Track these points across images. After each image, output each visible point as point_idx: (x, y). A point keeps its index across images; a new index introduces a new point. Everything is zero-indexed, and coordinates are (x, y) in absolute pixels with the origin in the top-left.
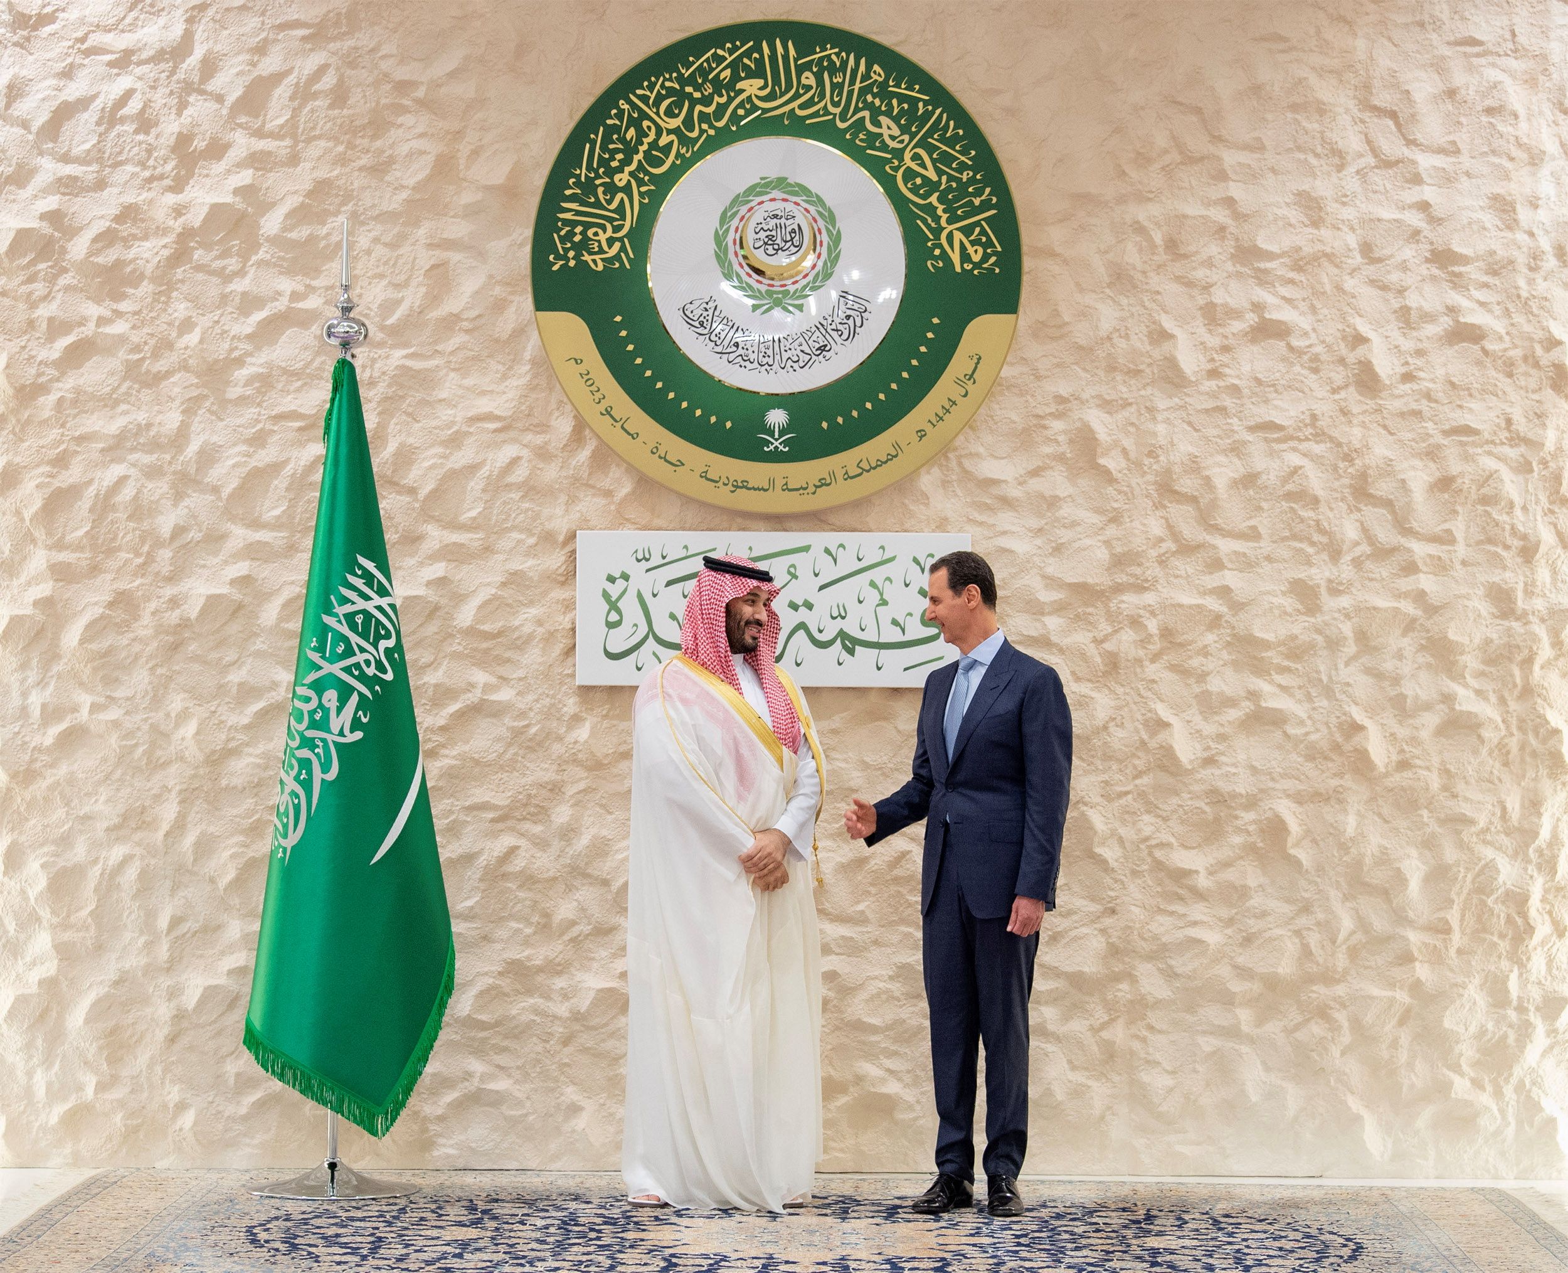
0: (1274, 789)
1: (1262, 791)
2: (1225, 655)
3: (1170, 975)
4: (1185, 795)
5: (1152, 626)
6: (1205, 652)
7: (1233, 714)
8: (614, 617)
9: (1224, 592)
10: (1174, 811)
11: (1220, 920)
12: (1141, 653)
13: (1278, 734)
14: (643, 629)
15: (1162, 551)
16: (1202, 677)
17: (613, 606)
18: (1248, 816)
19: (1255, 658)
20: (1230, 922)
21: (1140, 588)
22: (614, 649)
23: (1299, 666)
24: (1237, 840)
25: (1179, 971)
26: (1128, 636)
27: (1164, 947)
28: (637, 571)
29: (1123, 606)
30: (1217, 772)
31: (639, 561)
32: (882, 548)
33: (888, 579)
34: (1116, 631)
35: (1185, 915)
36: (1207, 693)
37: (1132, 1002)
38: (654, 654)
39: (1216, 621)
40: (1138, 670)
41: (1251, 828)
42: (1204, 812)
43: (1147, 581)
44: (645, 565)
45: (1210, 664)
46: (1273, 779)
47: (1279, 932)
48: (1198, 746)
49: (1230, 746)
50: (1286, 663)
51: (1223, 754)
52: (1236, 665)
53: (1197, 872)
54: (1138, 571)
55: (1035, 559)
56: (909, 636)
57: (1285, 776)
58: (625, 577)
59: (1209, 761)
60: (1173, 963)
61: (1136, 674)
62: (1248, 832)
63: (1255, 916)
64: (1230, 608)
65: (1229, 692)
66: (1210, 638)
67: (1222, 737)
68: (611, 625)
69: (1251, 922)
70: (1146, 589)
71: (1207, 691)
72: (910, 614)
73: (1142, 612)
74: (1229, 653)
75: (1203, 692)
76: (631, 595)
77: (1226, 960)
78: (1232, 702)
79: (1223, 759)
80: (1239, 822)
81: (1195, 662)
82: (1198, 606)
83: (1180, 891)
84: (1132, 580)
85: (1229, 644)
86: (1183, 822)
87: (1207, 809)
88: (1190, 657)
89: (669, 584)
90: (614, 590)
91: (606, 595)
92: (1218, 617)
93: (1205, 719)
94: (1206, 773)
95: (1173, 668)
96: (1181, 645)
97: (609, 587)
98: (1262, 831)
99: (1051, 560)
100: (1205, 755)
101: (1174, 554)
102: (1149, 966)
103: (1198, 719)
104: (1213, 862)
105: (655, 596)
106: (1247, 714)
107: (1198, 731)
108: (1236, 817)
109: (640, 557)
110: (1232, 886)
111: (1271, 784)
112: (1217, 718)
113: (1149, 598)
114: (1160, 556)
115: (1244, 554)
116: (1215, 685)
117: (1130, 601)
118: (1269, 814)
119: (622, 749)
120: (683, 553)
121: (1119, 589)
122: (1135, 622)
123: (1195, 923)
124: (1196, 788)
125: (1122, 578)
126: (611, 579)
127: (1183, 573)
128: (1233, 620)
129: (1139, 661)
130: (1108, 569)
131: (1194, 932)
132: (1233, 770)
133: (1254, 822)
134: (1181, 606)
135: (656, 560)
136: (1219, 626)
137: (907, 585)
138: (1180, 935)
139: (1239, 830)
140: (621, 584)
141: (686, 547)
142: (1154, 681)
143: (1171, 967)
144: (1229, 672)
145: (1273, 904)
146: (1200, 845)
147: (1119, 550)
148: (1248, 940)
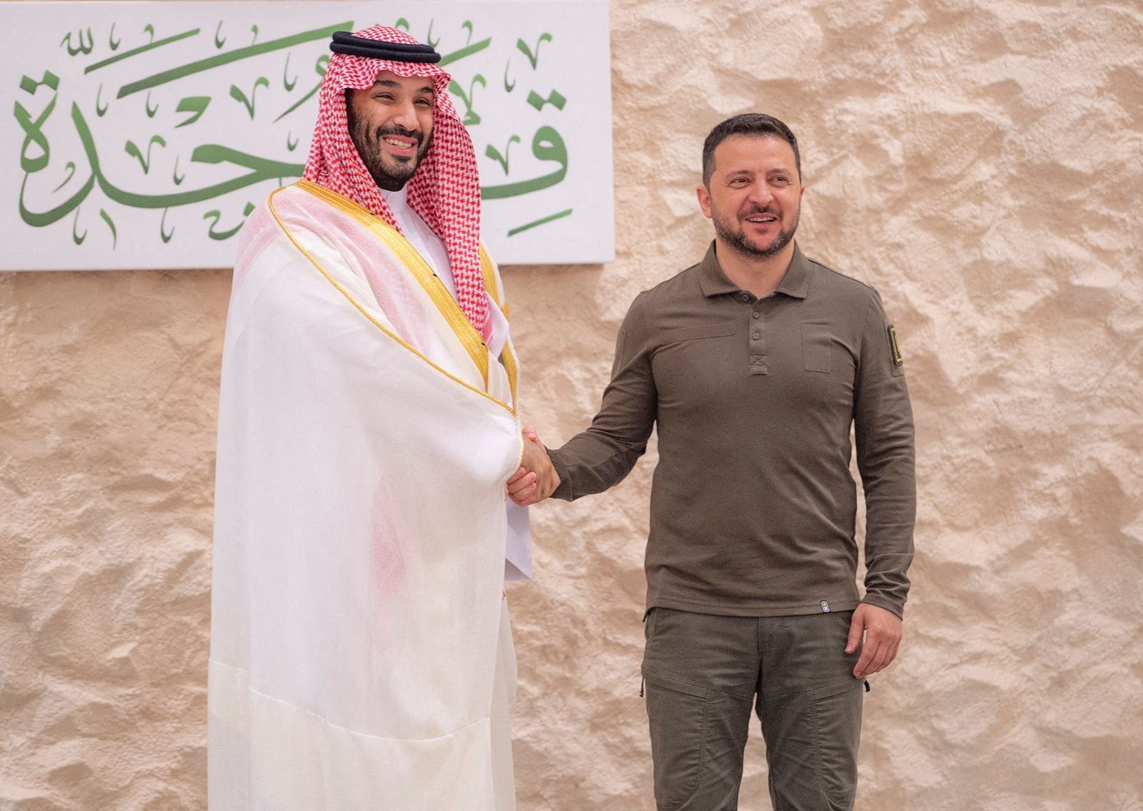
0: (1093, 426)
1: (1074, 428)
2: (1009, 202)
3: (940, 747)
4: (954, 440)
5: (895, 150)
6: (978, 194)
7: (1024, 300)
8: (35, 151)
9: (1006, 90)
10: (936, 467)
11: (1014, 650)
12: (878, 198)
13: (1098, 333)
14: (84, 172)
15: (905, 24)
16: (975, 236)
17: (33, 132)
18: (1054, 472)
19: (1059, 204)
20: (1028, 654)
21: (871, 87)
22: (38, 206)
23: (1125, 215)
24: (1038, 512)
25: (955, 737)
26: (855, 169)
27: (928, 700)
28: (70, 69)
29: (847, 118)
30: (1004, 398)
31: (73, 53)
32: (468, 25)
33: (479, 79)
34: (835, 163)
35: (958, 644)
36: (983, 264)
37: (879, 794)
38: (103, 214)
39: (992, 142)
40: (874, 228)
41: (1061, 492)
42: (985, 467)
43: (882, 74)
44: (84, 60)
45: (985, 214)
46: (1092, 409)
47: (1107, 667)
48: (971, 355)
49: (1021, 355)
50: (1105, 211)
51: (1010, 367)
52: (1026, 215)
53: (977, 569)
54: (870, 58)
55: (703, 40)
56: (515, 177)
57: (1109, 401)
58: (52, 81)
59: (991, 381)
60: (943, 725)
61: (869, 234)
62: (1055, 500)
63: (1072, 643)
64: (1016, 119)
65: (1018, 261)
66: (985, 171)
67: (1010, 339)
68: (31, 166)
69: (1065, 651)
70: (880, 89)
71: (984, 260)
72: (516, 139)
73: (877, 128)
74: (1015, 196)
75: (975, 263)
76: (62, 116)
77: (1025, 720)
78: (1019, 279)
79: (1012, 376)
80: (1039, 484)
81: (964, 212)
82: (968, 116)
83: (951, 603)
84: (860, 75)
85: (1013, 180)
86: (951, 484)
87: (989, 461)
88: (955, 204)
89: (125, 91)
90: (35, 104)
91: (20, 113)
92: (998, 134)
93: (980, 309)
94: (982, 401)
95: (927, 222)
96: (941, 183)
97: (25, 98)
98: (1077, 496)
99: (727, 43)
100: (984, 369)
101: (923, 28)
102: (903, 732)
103: (967, 308)
104: (1001, 551)
105: (101, 113)
106: (1046, 299)
107: (971, 330)
108: (1036, 475)
109: (75, 46)
110: (1032, 591)
111: (1088, 417)
112: (998, 307)
113: (886, 104)
114: (902, 32)
115: (1037, 27)
116: (995, 249)
117: (857, 111)
118: (1088, 468)
119: (41, 381)
120: (146, 39)
121: (838, 89)
122: (867, 147)
123: (976, 657)
124: (971, 426)
125: (843, 71)
126: (29, 86)
127: (938, 60)
128: (1019, 140)
129: (875, 212)
130: (822, 56)
131: (977, 672)
132: (1031, 394)
133: (1064, 482)
134: (940, 116)
135: (101, 52)
136: (998, 151)
137: (509, 89)
138: (951, 678)
139: (1041, 497)
140: (44, 92)
141: (150, 28)
142: (899, 246)
143: (940, 733)
144: (1016, 228)
145: (1098, 620)
146: (976, 524)
147: (840, 23)
148: (1060, 683)
